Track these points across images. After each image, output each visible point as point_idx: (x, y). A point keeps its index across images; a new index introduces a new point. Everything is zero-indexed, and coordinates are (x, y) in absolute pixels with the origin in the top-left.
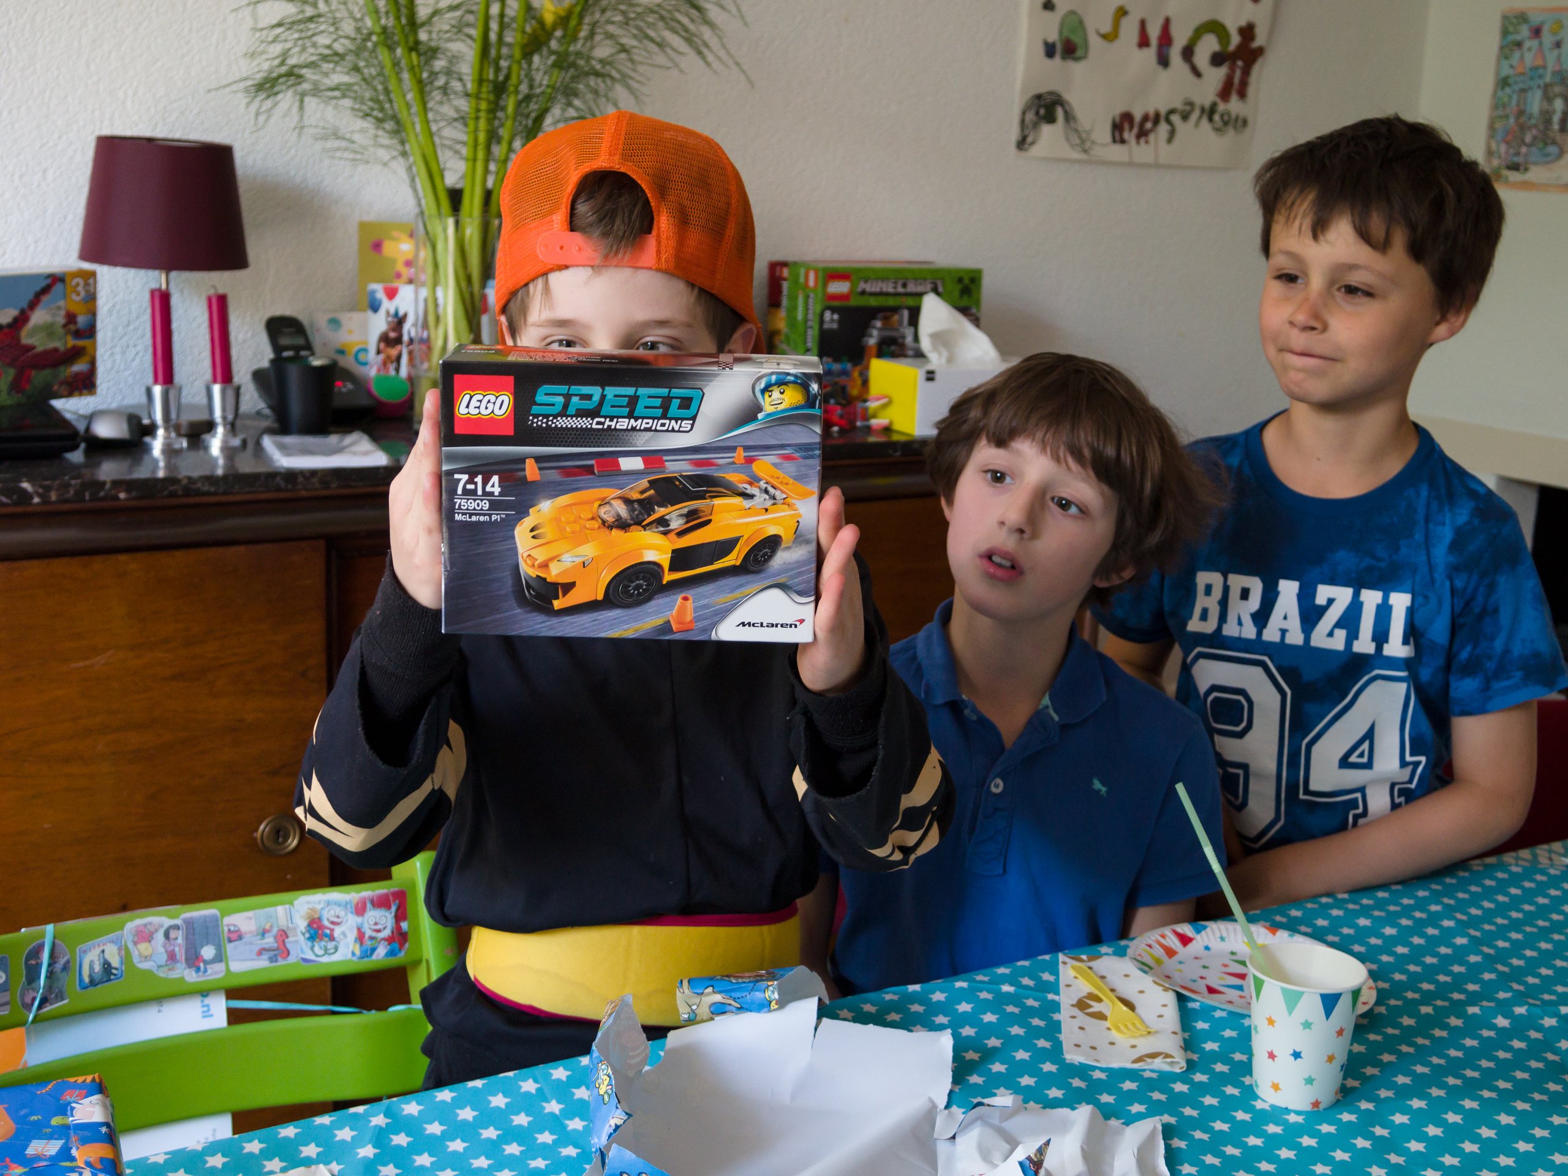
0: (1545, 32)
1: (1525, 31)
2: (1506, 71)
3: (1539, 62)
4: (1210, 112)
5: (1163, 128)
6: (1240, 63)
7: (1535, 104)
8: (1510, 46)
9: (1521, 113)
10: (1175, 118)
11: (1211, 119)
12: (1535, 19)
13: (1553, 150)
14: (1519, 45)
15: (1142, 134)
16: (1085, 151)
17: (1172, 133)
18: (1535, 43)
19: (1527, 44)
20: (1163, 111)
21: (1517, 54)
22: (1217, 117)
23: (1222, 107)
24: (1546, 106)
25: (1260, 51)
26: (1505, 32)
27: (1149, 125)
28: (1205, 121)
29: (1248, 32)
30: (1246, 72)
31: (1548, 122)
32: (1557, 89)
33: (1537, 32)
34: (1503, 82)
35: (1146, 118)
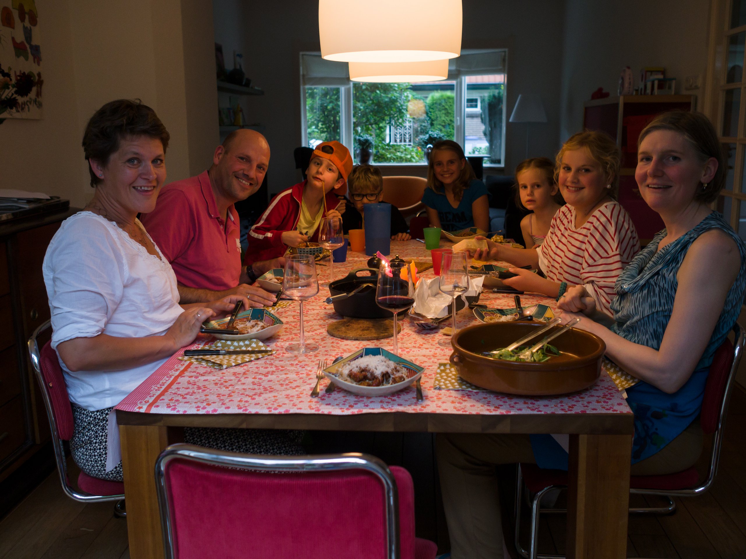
4: (35, 101)
5: (27, 107)
6: (39, 85)
10: (28, 103)
11: (36, 104)
15: (23, 109)
16: (11, 115)
17: (29, 108)
20: (26, 101)
22: (37, 103)
23: (38, 100)
25: (43, 81)
27: (23, 106)
28: (35, 105)
29: (39, 75)
30: (41, 88)
35: (22, 104)
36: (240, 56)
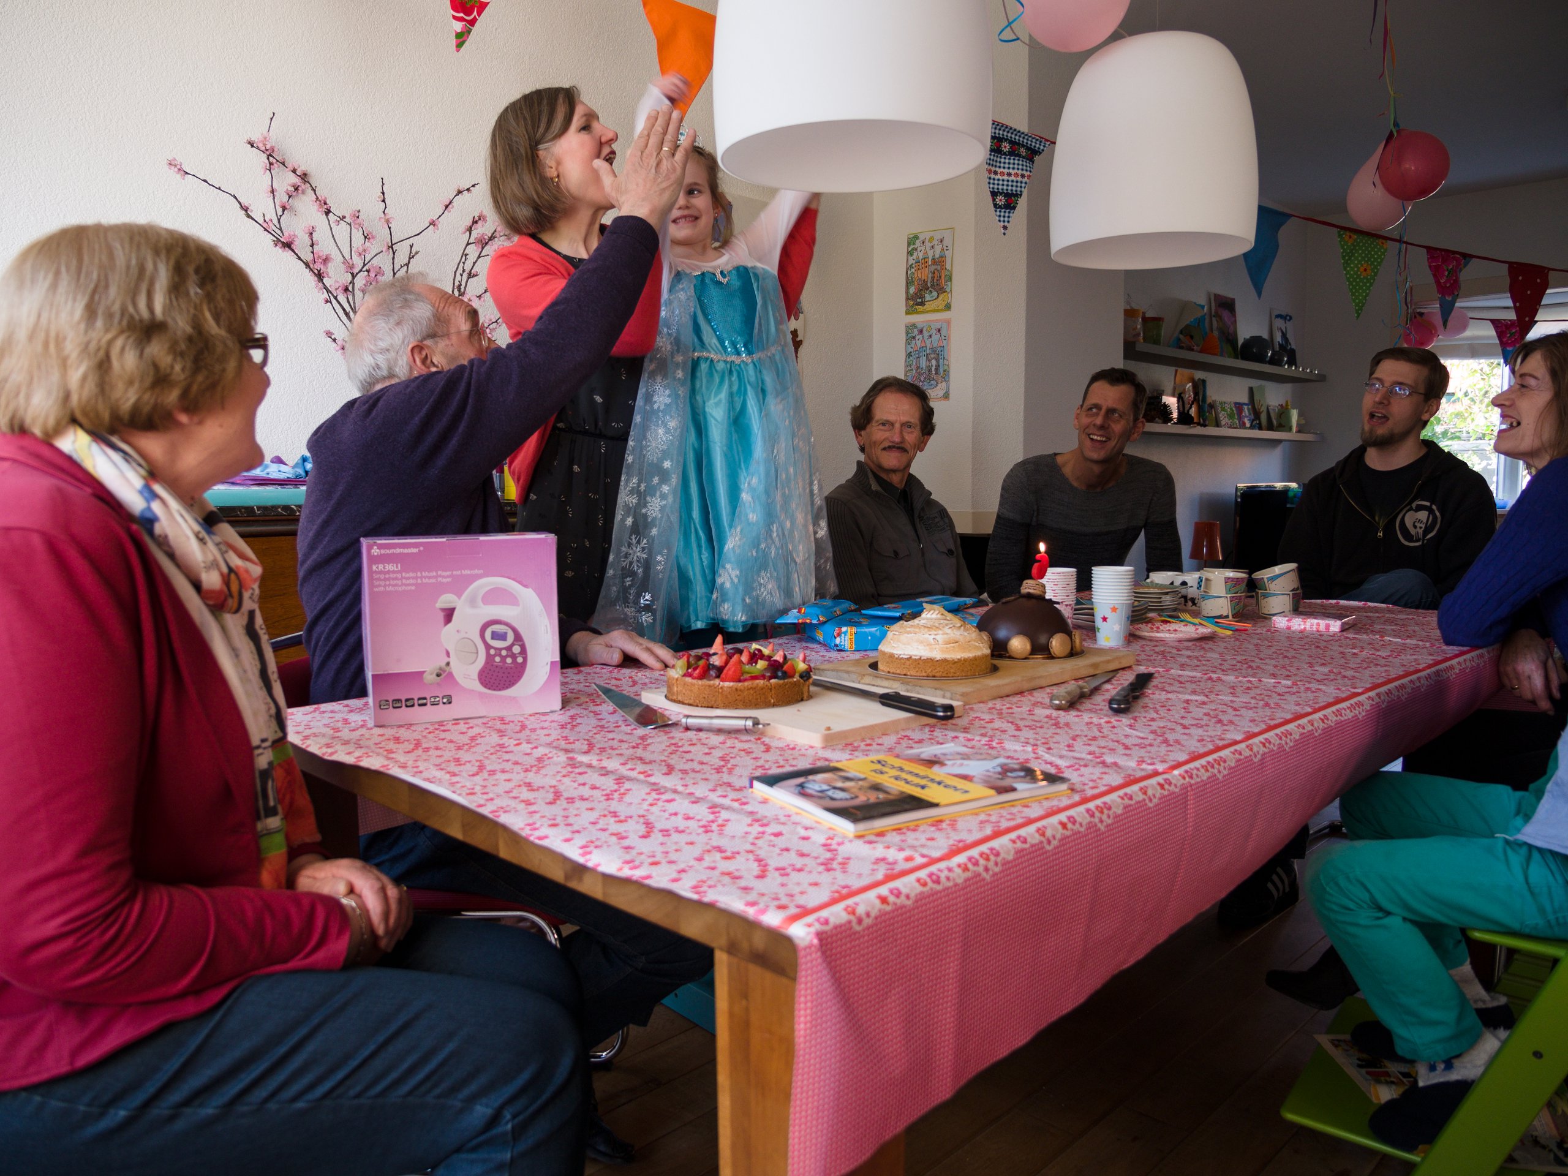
0: (924, 331)
1: (916, 332)
2: (910, 350)
3: (923, 345)
7: (924, 363)
8: (910, 339)
9: (918, 368)
12: (920, 326)
13: (932, 382)
14: (914, 338)
18: (920, 337)
19: (917, 337)
21: (914, 342)
24: (928, 363)
25: (801, 342)
26: (907, 333)
31: (930, 370)
32: (932, 356)
33: (921, 332)
34: (909, 355)
36: (1285, 318)
